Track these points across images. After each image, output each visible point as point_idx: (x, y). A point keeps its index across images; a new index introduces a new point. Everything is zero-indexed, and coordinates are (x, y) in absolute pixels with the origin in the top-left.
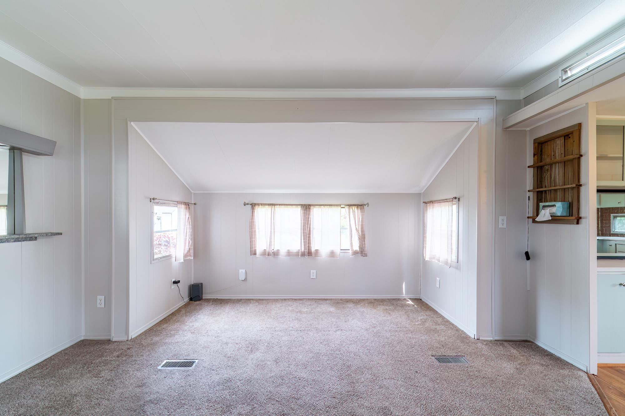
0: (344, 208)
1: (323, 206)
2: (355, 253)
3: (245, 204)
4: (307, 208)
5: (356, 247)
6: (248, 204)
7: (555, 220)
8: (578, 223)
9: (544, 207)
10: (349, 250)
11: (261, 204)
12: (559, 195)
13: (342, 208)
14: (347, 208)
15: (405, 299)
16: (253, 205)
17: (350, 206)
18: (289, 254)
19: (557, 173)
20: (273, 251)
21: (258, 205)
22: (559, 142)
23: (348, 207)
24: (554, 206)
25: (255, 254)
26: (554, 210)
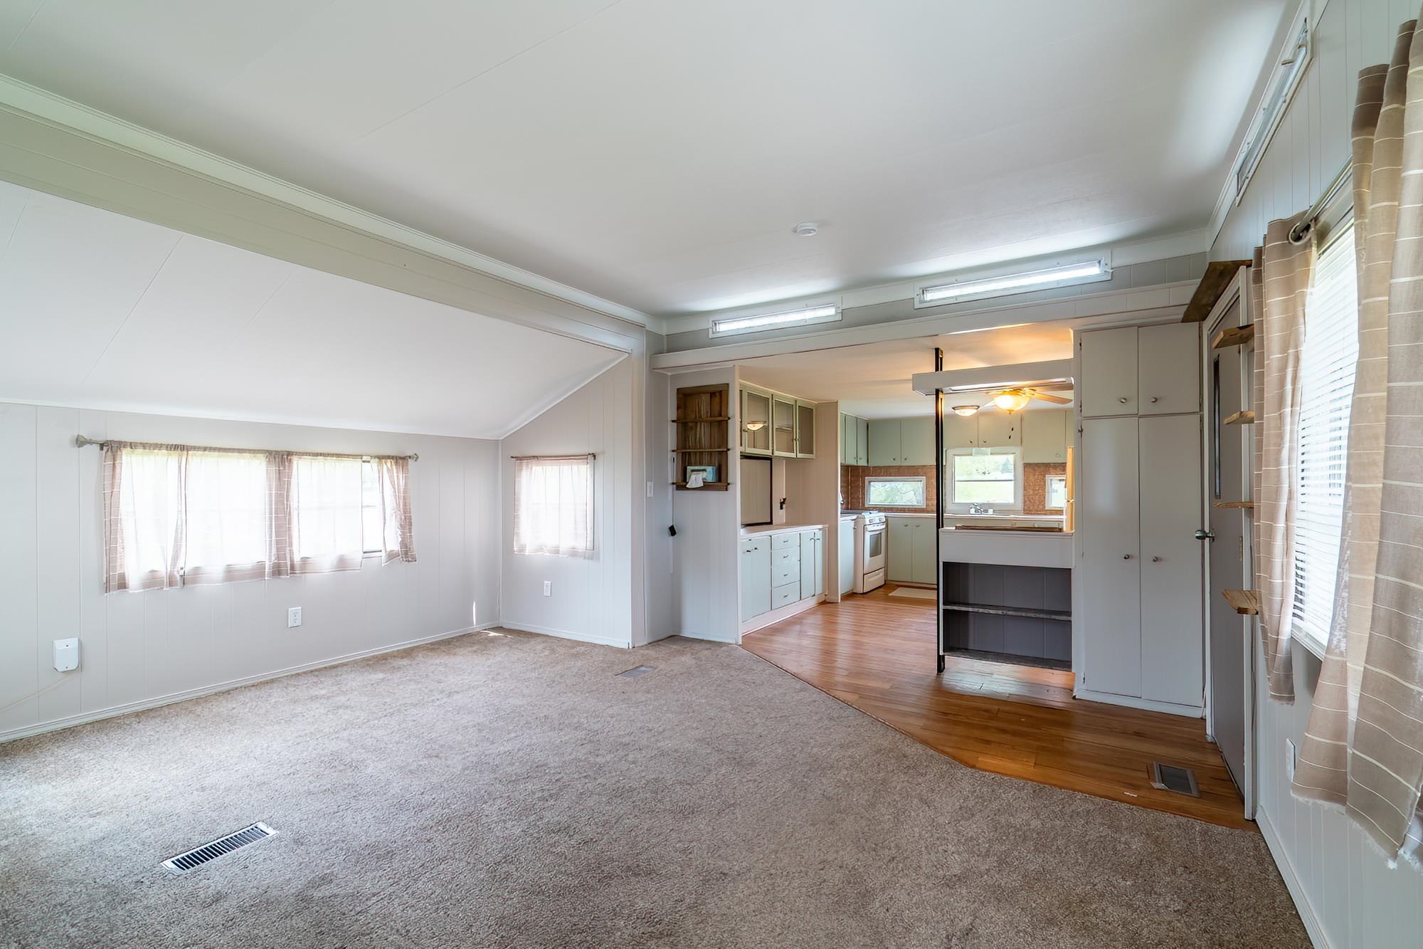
0: (369, 462)
1: (322, 457)
2: (392, 556)
3: (80, 442)
4: (281, 459)
5: (394, 545)
6: (91, 442)
7: (707, 486)
8: (727, 490)
9: (693, 471)
10: (381, 551)
11: (144, 446)
12: (706, 458)
13: (364, 462)
14: (374, 463)
15: (479, 633)
16: (111, 448)
17: (380, 458)
18: (231, 574)
19: (703, 434)
20: (182, 571)
21: (132, 445)
22: (705, 399)
23: (377, 460)
24: (704, 470)
25: (123, 585)
26: (704, 475)
